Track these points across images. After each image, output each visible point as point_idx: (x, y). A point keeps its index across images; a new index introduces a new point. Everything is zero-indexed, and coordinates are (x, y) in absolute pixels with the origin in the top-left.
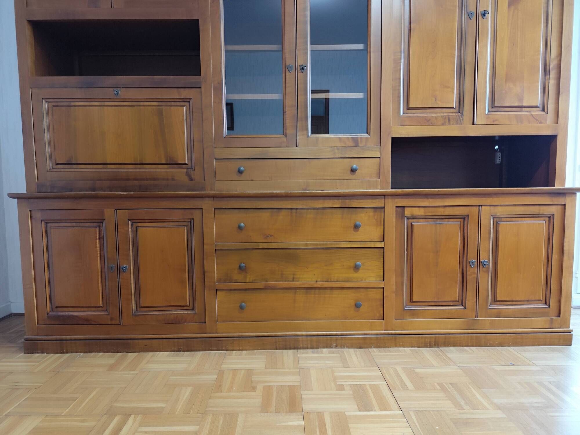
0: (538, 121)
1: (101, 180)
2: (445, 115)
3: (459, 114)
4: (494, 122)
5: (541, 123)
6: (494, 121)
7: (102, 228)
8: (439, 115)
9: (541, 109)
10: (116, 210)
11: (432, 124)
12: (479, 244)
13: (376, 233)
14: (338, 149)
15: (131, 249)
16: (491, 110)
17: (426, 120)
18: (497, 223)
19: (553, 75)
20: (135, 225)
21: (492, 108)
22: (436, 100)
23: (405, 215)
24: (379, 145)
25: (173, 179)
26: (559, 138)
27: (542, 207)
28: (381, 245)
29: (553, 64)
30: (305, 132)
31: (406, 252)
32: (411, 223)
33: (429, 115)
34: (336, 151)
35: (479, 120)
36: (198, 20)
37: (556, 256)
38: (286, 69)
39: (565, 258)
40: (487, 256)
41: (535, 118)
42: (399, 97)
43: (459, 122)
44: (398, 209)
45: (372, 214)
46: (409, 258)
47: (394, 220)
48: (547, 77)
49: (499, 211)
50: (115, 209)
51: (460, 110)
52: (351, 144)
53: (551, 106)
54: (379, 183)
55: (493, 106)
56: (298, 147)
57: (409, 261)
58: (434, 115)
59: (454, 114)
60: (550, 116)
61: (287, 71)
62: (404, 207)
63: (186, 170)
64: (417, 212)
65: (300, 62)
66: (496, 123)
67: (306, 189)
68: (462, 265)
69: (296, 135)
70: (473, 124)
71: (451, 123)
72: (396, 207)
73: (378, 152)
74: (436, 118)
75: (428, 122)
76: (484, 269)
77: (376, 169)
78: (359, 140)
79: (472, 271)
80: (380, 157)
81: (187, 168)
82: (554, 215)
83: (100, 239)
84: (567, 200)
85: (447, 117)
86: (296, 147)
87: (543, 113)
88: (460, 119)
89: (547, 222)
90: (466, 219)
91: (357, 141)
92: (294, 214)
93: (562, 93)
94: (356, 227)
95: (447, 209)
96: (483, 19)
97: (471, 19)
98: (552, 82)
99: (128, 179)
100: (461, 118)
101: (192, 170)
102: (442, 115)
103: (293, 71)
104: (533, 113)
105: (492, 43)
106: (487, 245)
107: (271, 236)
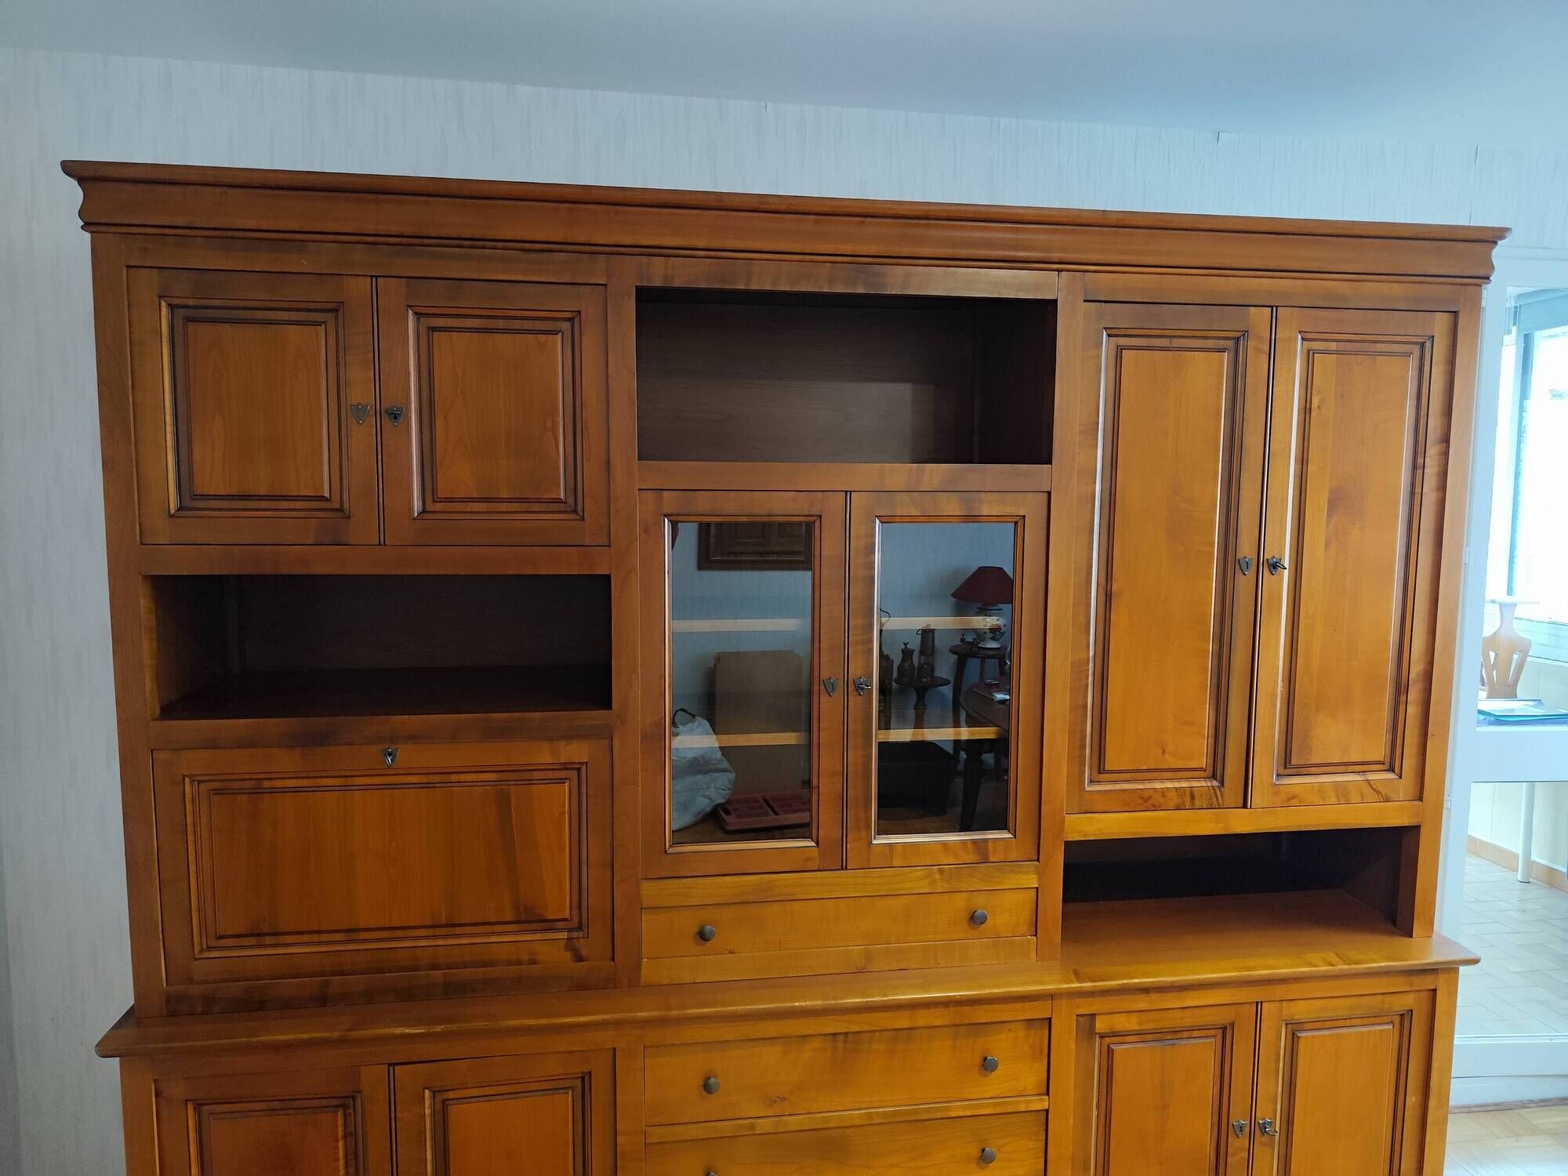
0: (1380, 793)
1: (342, 973)
2: (1184, 784)
3: (1215, 783)
4: (1291, 800)
5: (1387, 800)
6: (1288, 800)
7: (351, 1111)
8: (1170, 785)
9: (1386, 767)
10: (391, 1068)
11: (1155, 808)
12: (1254, 1084)
13: (1031, 1076)
14: (941, 872)
15: (429, 1157)
16: (1282, 771)
17: (1142, 798)
18: (1293, 1034)
19: (1414, 694)
20: (439, 1097)
21: (1285, 767)
22: (1164, 752)
23: (1097, 1032)
24: (1036, 858)
25: (533, 962)
26: (1424, 833)
27: (1387, 998)
28: (1042, 1104)
29: (1417, 669)
30: (863, 834)
31: (1095, 1113)
32: (1109, 1047)
33: (1148, 785)
34: (937, 876)
35: (1257, 797)
36: (608, 577)
37: (1414, 1099)
38: (822, 687)
39: (1432, 1103)
40: (1269, 1110)
41: (1375, 790)
42: (1083, 747)
43: (1214, 800)
44: (1080, 1018)
45: (1021, 1033)
46: (1102, 1123)
47: (1073, 1046)
48: (1403, 698)
49: (1301, 1010)
50: (390, 1065)
51: (1216, 772)
52: (971, 858)
53: (1409, 763)
54: (1033, 947)
55: (1288, 764)
56: (846, 869)
57: (1101, 1130)
58: (1158, 785)
59: (1204, 784)
60: (1405, 786)
61: (823, 692)
62: (1093, 1016)
63: (565, 935)
64: (1122, 1023)
65: (856, 670)
66: (1295, 802)
67: (864, 968)
68: (1216, 1131)
69: (843, 841)
70: (1245, 806)
71: (1197, 804)
72: (1077, 1015)
73: (1034, 876)
74: (1164, 792)
75: (1146, 803)
76: (1265, 1139)
77: (1027, 914)
78: (990, 848)
79: (1237, 1145)
80: (1037, 886)
81: (570, 930)
82: (1412, 1011)
83: (345, 1137)
84: (1441, 982)
85: (1188, 790)
86: (842, 869)
87: (1390, 776)
88: (1216, 794)
89: (1397, 1027)
90: (1229, 1031)
91: (986, 849)
92: (840, 1045)
93: (1433, 735)
94: (987, 1066)
95: (1188, 1012)
96: (1273, 574)
97: (1245, 575)
98: (1413, 710)
99: (415, 968)
100: (1218, 794)
101: (581, 934)
102: (1177, 785)
103: (838, 695)
104: (1371, 777)
105: (1290, 627)
106: (1271, 1087)
107: (784, 1099)
